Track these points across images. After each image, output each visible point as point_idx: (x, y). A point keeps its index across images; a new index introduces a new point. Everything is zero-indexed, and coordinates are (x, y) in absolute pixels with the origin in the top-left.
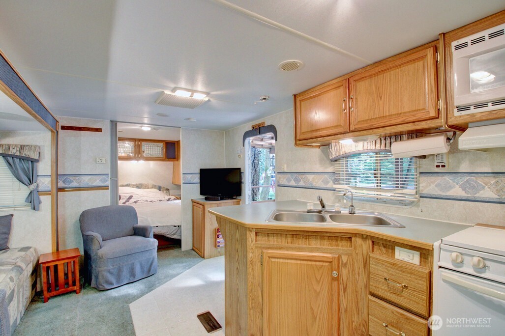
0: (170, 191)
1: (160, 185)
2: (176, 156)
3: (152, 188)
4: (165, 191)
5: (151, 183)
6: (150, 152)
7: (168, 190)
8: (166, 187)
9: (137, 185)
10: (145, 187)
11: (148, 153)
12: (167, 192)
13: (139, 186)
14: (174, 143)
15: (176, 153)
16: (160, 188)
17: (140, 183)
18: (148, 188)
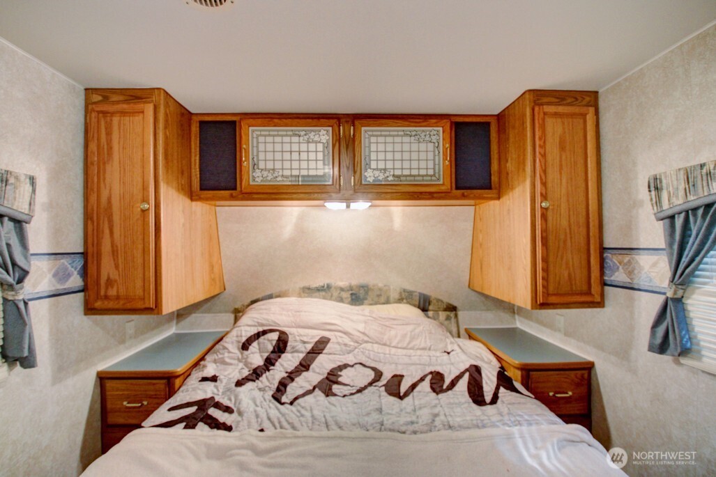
0: (460, 313)
1: (427, 292)
2: (494, 178)
3: (400, 300)
4: (442, 315)
5: (396, 282)
6: (390, 165)
7: (452, 309)
8: (446, 300)
9: (351, 288)
10: (379, 296)
11: (385, 170)
12: (448, 318)
13: (357, 296)
14: (488, 124)
15: (495, 166)
16: (424, 305)
17: (363, 281)
18: (387, 302)
